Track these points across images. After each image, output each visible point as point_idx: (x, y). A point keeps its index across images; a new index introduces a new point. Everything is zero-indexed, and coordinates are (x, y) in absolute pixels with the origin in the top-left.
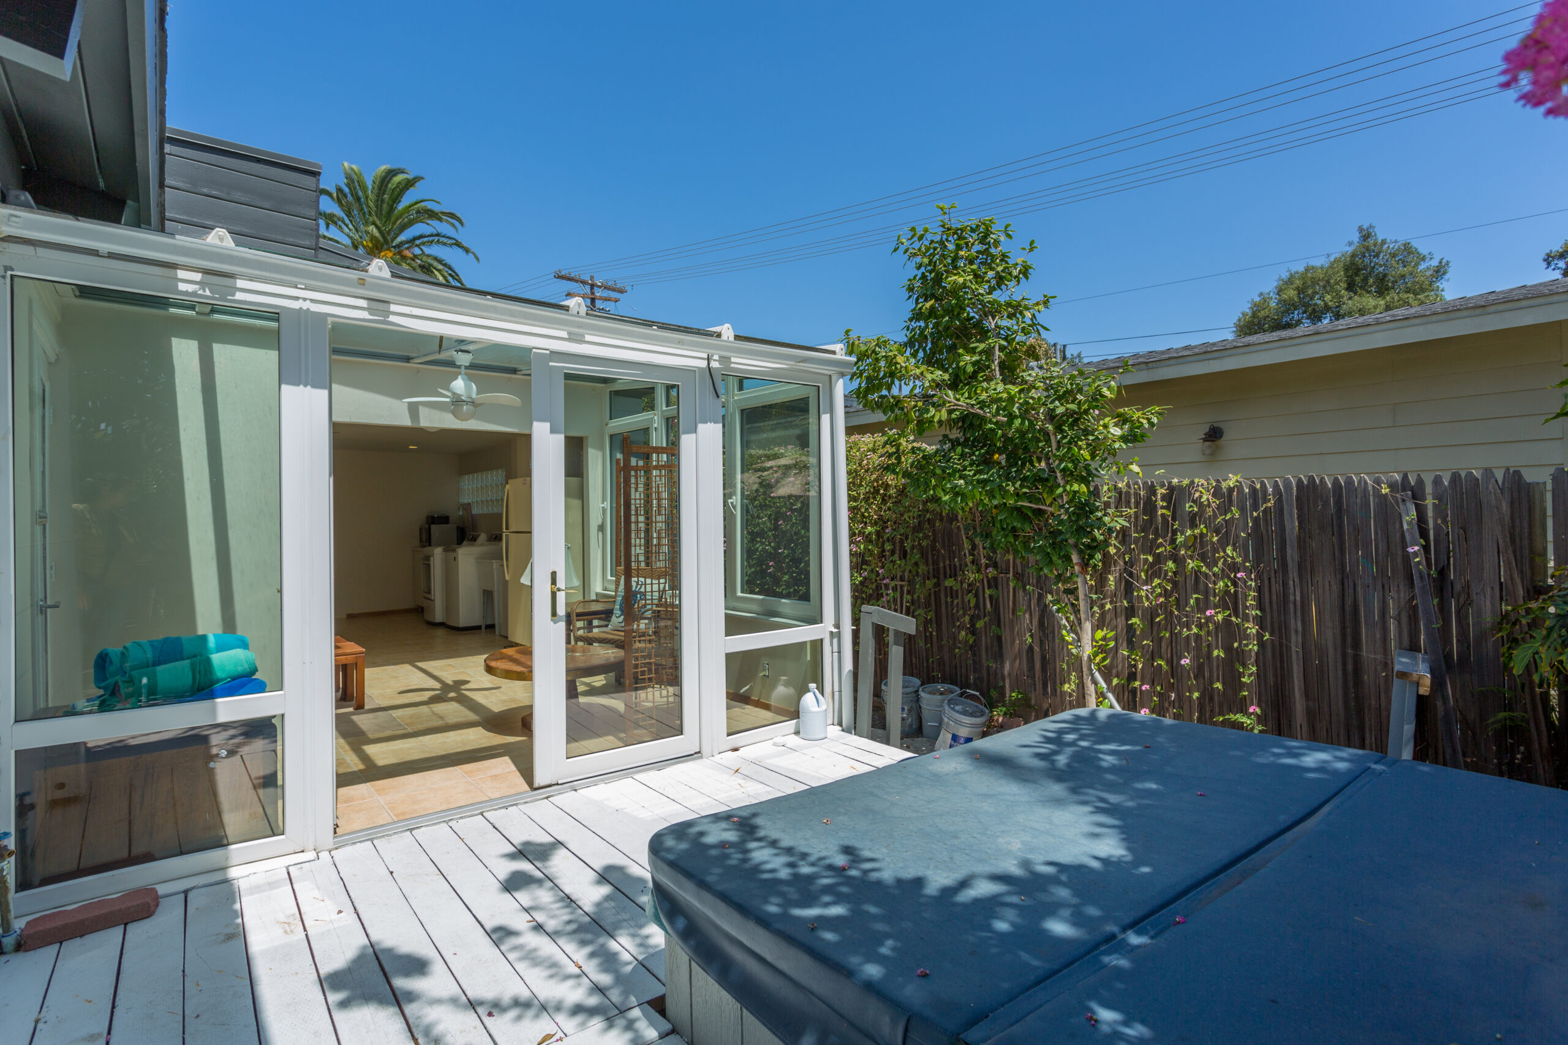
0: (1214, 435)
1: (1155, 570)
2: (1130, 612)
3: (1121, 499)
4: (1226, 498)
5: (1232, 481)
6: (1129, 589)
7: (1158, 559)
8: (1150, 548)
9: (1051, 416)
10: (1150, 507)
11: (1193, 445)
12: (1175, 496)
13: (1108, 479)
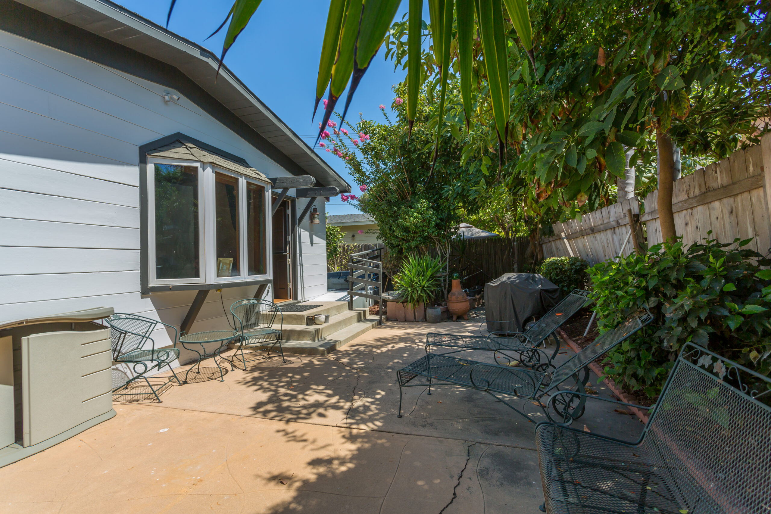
0: (353, 236)
1: (345, 258)
2: (341, 265)
3: (340, 247)
4: (355, 246)
5: (355, 244)
6: (341, 262)
7: (346, 256)
8: (344, 255)
9: (330, 233)
10: (344, 248)
11: (350, 238)
12: (348, 246)
13: (339, 244)
